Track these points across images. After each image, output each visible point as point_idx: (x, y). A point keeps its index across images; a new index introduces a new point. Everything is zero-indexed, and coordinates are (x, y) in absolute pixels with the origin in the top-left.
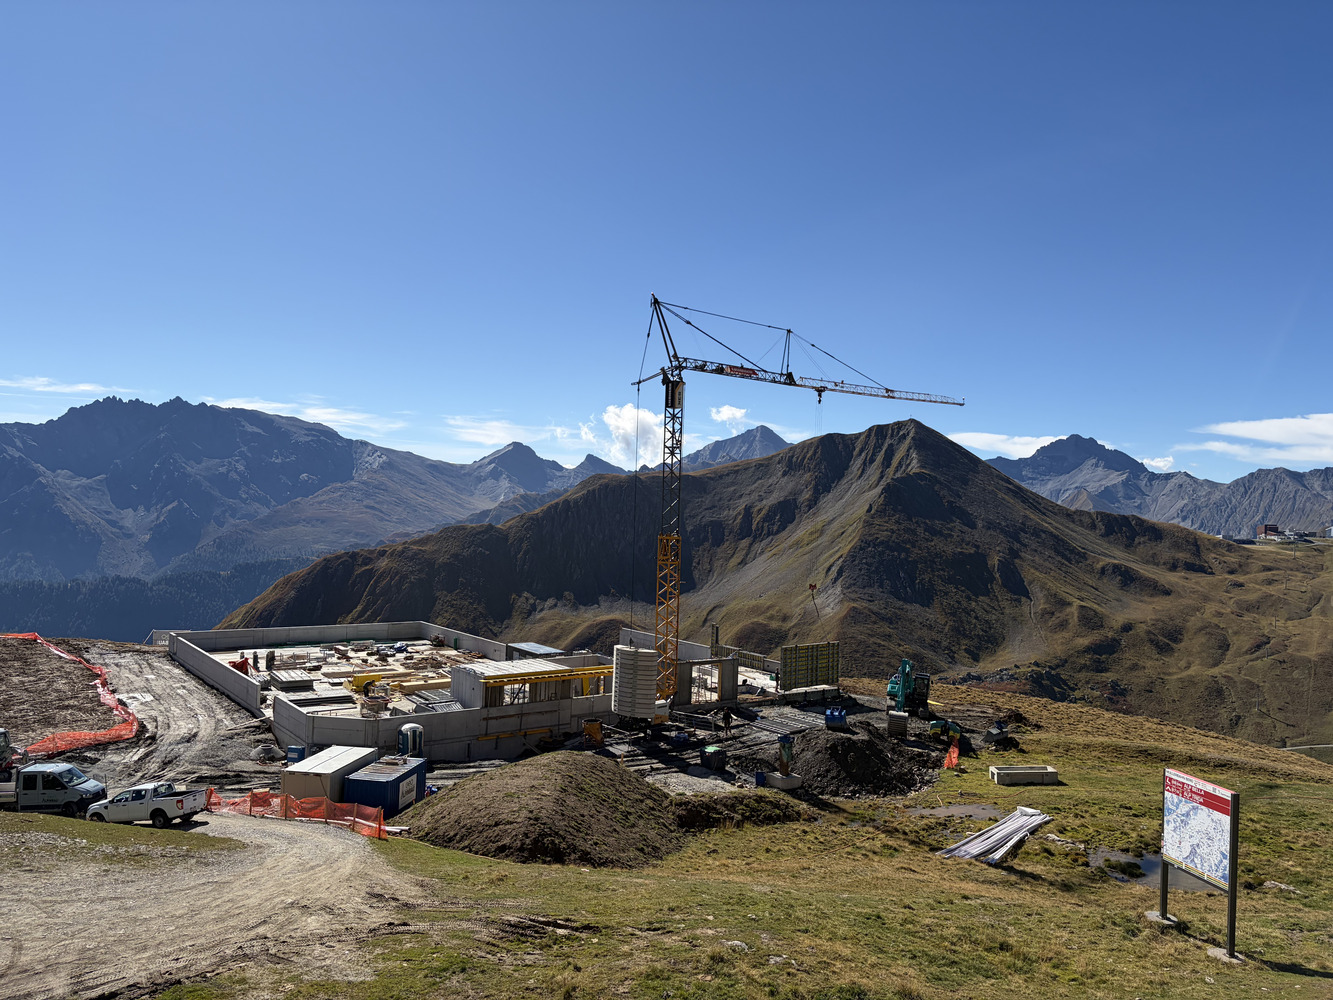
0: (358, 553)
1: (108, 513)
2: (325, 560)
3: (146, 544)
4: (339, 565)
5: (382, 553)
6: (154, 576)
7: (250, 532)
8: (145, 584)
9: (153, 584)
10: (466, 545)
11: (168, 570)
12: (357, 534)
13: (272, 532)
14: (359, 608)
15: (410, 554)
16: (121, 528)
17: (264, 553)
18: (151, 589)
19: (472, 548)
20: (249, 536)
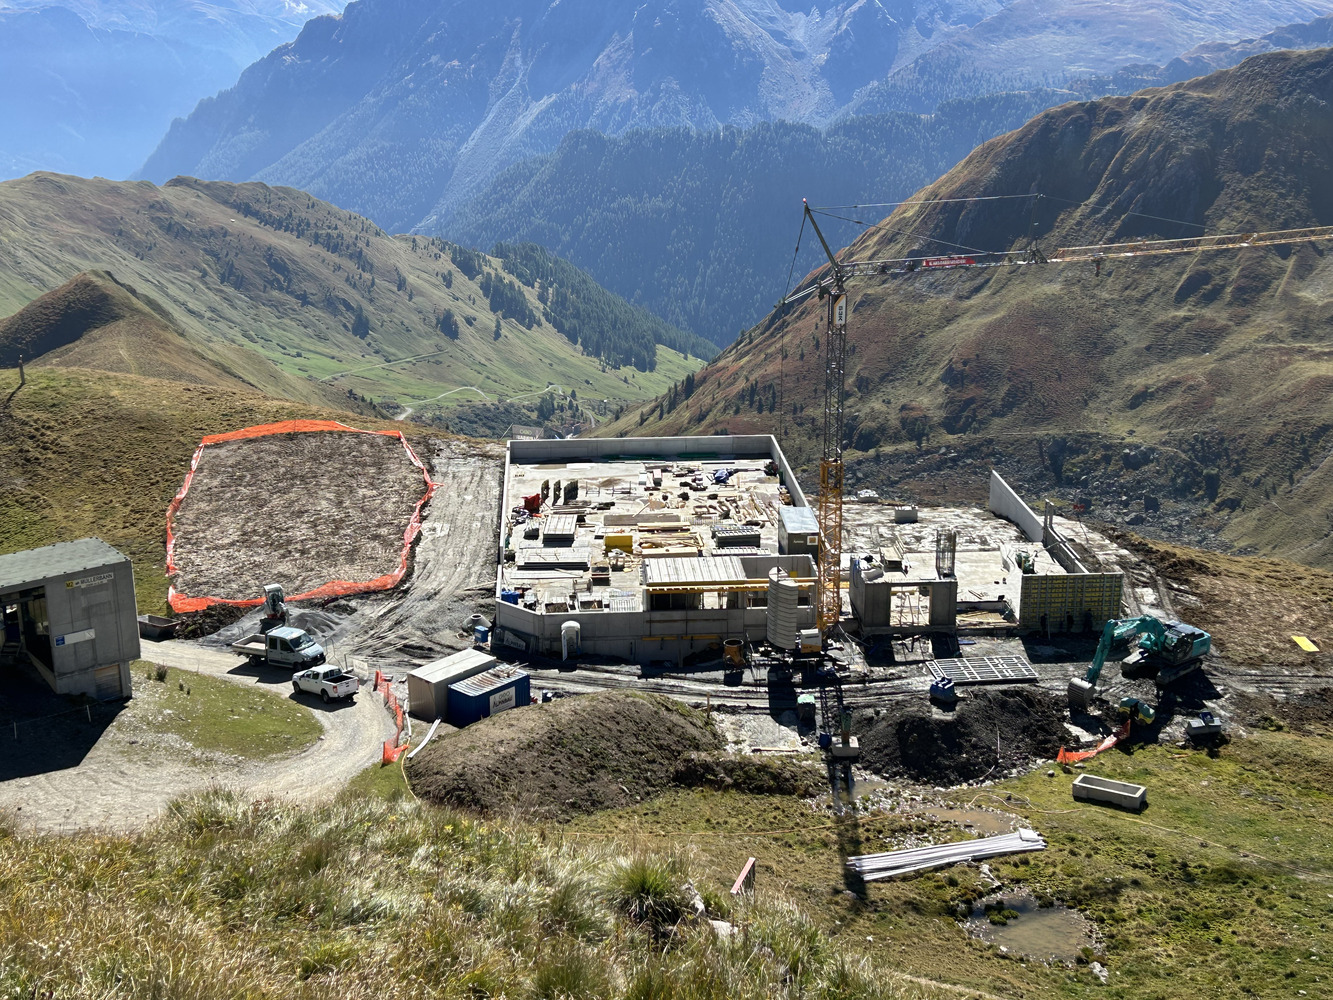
0: (1100, 104)
1: (772, 19)
2: (1047, 116)
3: (821, 68)
4: (1068, 125)
5: (1139, 105)
6: (833, 118)
7: (970, 46)
8: (817, 134)
9: (829, 134)
10: (1285, 90)
11: (848, 112)
12: (1140, 46)
13: (1003, 46)
14: (1094, 198)
15: (1185, 106)
16: (789, 43)
17: (989, 81)
18: (825, 143)
19: (1295, 96)
20: (968, 53)
